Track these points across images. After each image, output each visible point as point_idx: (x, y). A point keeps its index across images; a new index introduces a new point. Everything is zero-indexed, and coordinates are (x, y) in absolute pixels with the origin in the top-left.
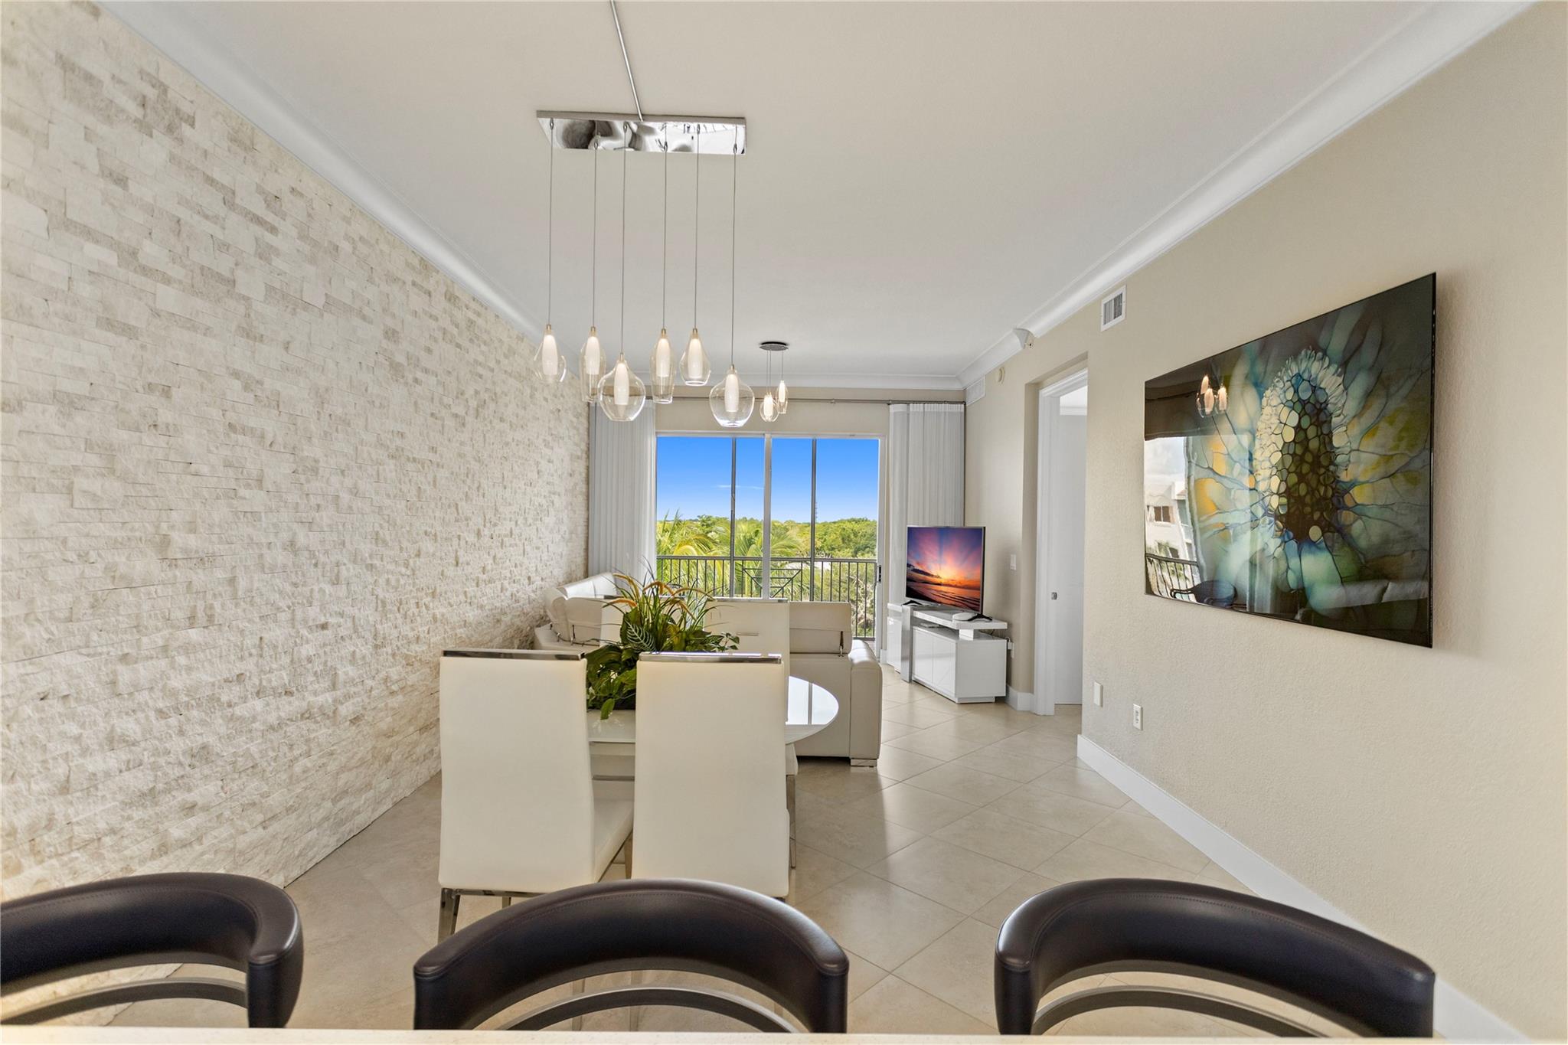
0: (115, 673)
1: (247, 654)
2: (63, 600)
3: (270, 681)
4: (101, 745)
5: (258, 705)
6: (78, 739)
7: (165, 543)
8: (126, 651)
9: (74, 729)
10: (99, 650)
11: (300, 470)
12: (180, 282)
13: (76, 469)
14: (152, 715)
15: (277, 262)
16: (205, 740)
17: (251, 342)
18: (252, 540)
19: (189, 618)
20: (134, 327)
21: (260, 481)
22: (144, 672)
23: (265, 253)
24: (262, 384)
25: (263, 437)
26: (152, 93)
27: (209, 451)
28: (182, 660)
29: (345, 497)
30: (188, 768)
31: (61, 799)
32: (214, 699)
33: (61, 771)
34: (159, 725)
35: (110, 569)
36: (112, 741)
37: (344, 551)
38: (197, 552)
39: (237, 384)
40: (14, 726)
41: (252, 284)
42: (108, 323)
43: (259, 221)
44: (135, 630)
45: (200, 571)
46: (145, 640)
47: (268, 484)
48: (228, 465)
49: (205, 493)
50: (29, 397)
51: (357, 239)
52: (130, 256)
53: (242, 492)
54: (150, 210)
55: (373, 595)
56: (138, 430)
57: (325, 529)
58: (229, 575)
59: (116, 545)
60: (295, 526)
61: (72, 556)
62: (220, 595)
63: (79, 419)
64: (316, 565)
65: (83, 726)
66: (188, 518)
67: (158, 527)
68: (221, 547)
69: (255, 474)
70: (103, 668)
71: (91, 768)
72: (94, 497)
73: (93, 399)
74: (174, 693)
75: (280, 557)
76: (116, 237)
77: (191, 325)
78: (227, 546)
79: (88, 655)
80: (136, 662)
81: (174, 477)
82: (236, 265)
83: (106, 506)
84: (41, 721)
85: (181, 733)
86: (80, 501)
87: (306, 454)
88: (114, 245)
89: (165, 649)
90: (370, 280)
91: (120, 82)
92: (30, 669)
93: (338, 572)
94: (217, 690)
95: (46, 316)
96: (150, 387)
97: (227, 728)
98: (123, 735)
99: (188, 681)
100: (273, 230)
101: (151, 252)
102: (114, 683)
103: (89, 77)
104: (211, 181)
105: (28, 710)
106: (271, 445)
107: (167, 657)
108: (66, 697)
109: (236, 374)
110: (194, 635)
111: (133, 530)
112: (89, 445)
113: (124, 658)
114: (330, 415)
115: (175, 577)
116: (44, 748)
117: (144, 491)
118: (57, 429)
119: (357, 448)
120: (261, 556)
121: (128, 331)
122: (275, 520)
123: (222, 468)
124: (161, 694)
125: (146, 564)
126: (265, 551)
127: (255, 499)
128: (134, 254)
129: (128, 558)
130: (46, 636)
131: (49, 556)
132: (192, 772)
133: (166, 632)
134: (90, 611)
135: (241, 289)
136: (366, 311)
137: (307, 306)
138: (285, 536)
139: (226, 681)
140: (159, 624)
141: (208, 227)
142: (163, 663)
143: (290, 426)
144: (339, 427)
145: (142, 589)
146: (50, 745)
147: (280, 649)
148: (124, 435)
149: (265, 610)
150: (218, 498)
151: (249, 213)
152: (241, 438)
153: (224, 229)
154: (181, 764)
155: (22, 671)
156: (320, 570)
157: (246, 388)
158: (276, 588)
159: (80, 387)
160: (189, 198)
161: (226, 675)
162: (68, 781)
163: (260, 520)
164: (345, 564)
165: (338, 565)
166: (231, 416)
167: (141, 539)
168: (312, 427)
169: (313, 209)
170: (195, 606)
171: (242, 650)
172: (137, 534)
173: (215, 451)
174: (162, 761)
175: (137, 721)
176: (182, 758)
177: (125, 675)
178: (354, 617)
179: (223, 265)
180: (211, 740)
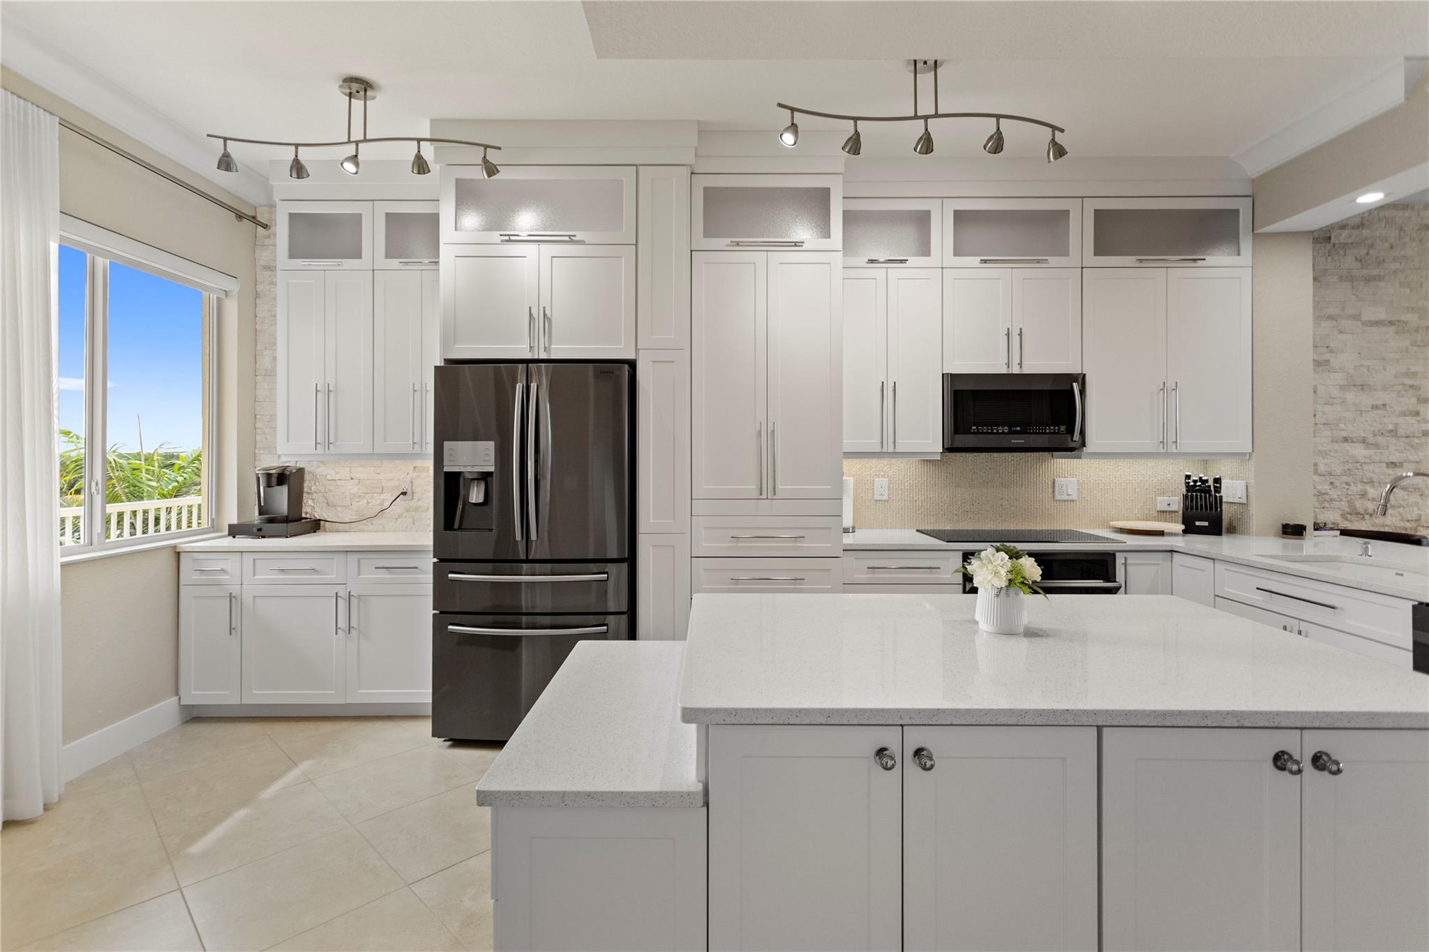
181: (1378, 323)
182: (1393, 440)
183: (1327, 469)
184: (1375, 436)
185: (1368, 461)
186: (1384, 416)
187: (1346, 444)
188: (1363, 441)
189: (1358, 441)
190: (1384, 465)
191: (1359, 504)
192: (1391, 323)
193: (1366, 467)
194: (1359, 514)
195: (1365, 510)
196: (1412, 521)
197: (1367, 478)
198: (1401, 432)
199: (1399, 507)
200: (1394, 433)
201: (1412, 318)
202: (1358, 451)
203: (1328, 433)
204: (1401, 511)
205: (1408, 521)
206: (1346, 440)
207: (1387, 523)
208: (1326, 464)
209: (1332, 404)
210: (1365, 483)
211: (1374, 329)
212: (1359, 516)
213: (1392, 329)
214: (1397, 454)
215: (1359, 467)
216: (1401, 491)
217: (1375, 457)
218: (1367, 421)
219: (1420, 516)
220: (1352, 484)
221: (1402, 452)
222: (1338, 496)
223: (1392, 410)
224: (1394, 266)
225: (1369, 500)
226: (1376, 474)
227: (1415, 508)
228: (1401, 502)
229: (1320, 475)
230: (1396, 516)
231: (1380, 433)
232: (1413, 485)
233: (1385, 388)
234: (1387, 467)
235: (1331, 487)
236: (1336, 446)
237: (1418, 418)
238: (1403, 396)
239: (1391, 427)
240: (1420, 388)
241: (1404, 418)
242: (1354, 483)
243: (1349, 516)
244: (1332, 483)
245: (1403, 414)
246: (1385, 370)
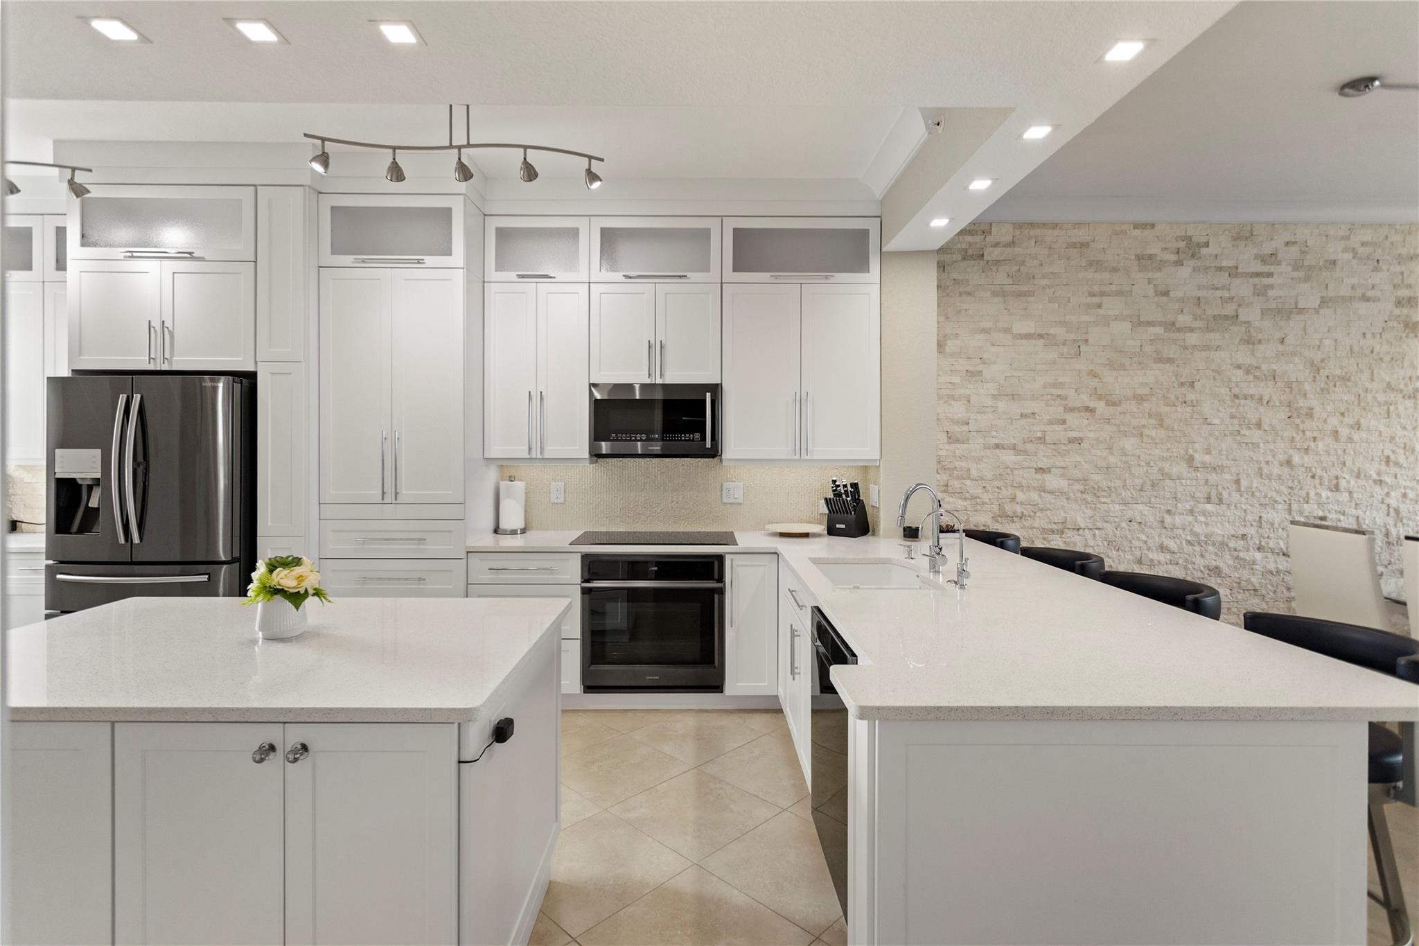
0: (1163, 517)
1: (1248, 524)
2: (1138, 482)
3: (1268, 544)
4: (1157, 548)
5: (1258, 556)
6: (1146, 542)
7: (1190, 460)
8: (1169, 508)
9: (1144, 538)
10: (1156, 505)
11: (1294, 415)
12: (1200, 328)
13: (1144, 426)
14: (1184, 542)
15: (1271, 293)
16: (1218, 564)
17: (1251, 346)
18: (1252, 458)
19: (1207, 498)
20: (1173, 358)
21: (1259, 425)
22: (1178, 520)
23: (1261, 292)
24: (1260, 368)
25: (1261, 399)
26: (1182, 244)
27: (1219, 411)
28: (1202, 519)
29: (1344, 432)
30: (1206, 575)
31: (1138, 566)
32: (1223, 545)
33: (1138, 553)
34: (1187, 548)
35: (1161, 470)
36: (1162, 548)
37: (1345, 469)
38: (1210, 464)
39: (1240, 372)
40: (1118, 529)
41: (1252, 314)
42: (1159, 359)
43: (1258, 275)
44: (1174, 500)
45: (1214, 475)
46: (1179, 505)
47: (1265, 427)
48: (1232, 417)
49: (1217, 433)
50: (1123, 399)
51: (1357, 246)
52: (1171, 326)
53: (1244, 431)
54: (1182, 300)
55: (1382, 503)
56: (1174, 405)
57: (1322, 453)
58: (1235, 478)
59: (1163, 459)
60: (1291, 452)
61: (1142, 463)
62: (1228, 488)
63: (1146, 405)
64: (1313, 477)
65: (1148, 537)
66: (1205, 447)
67: (1187, 451)
68: (1228, 462)
69: (1254, 421)
70: (1158, 514)
71: (1151, 556)
72: (1152, 438)
73: (1152, 395)
74: (1197, 534)
75: (1276, 470)
76: (1164, 320)
77: (1207, 348)
78: (1232, 462)
79: (1150, 507)
80: (1174, 515)
81: (1196, 426)
82: (1240, 305)
83: (1158, 441)
84: (1129, 530)
85: (1202, 556)
86: (1145, 439)
87: (1301, 404)
88: (1161, 324)
89: (1191, 511)
90: (1376, 270)
91: (1166, 249)
92: (1124, 508)
93: (1338, 483)
94: (1226, 539)
95: (1131, 364)
96: (1182, 384)
97: (1234, 563)
98: (1167, 547)
99: (1205, 530)
100: (1270, 275)
101: (1184, 320)
102: (1163, 522)
103: (1151, 256)
104: (1220, 269)
105: (1124, 525)
106: (1267, 403)
107: (1193, 516)
108: (1140, 523)
109: (1239, 367)
110: (1209, 507)
111: (1173, 453)
112: (1150, 415)
113: (1169, 512)
114: (1328, 376)
115: (1197, 476)
116: (1131, 542)
117: (1179, 434)
118: (1135, 410)
119: (1359, 396)
120: (1260, 469)
121: (1170, 361)
122: (1272, 448)
123: (1228, 419)
124: (1189, 533)
125: (1180, 468)
126: (1263, 465)
127: (1256, 435)
128: (1173, 324)
129: (1171, 465)
130: (1131, 495)
131: (1132, 463)
132: (1209, 578)
133: (1192, 503)
134: (1150, 488)
135: (1242, 318)
136: (1370, 293)
137: (1301, 311)
138: (1281, 457)
139: (1233, 536)
140: (1188, 499)
141: (1218, 293)
142: (1190, 518)
143: (1286, 390)
144: (1338, 384)
145: (1178, 481)
146: (1133, 542)
147: (1276, 525)
148: (1168, 409)
149: (1263, 501)
150: (1225, 435)
151: (1248, 273)
152: (1242, 402)
153: (1229, 290)
154: (1202, 572)
155: (1121, 508)
156: (1317, 481)
157: (1248, 372)
158: (1273, 489)
159: (1147, 391)
160: (1205, 284)
161: (1233, 533)
162: (1141, 559)
163: (1258, 447)
164: (1345, 478)
165: (1337, 478)
166: (1236, 391)
167: (1177, 457)
168: (1307, 386)
169: (1307, 247)
170: (1210, 492)
171: (1244, 521)
172: (1175, 454)
173: (1224, 410)
174: (1190, 566)
175: (1176, 543)
176: (1202, 569)
177: (1168, 519)
178: (1358, 517)
179: (1229, 309)
180: (1222, 565)
181: (1028, 336)
182: (1042, 447)
183: (979, 475)
184: (1025, 443)
185: (1017, 466)
186: (1033, 425)
187: (997, 451)
188: (1014, 447)
189: (1008, 448)
190: (1034, 470)
191: (1009, 508)
192: (1041, 336)
193: (1016, 472)
194: (1008, 516)
195: (1014, 513)
196: (1059, 523)
197: (1017, 483)
198: (1048, 439)
199: (1046, 510)
200: (1042, 440)
201: (1059, 332)
202: (1008, 457)
203: (981, 440)
204: (1049, 514)
205: (1055, 523)
206: (997, 446)
207: (1035, 526)
208: (978, 469)
209: (984, 413)
210: (1016, 487)
211: (1025, 342)
212: (1009, 518)
213: (1041, 342)
214: (1045, 460)
215: (1010, 472)
216: (1048, 494)
217: (1024, 463)
218: (1016, 429)
219: (1066, 517)
220: (1003, 488)
221: (1050, 458)
222: (990, 499)
223: (1041, 418)
224: (1045, 282)
225: (1017, 503)
226: (1025, 479)
227: (1062, 512)
228: (1048, 506)
229: (972, 480)
230: (1044, 519)
231: (1029, 440)
232: (1059, 489)
233: (1034, 398)
234: (1036, 473)
235: (984, 491)
236: (988, 452)
237: (1065, 426)
238: (1051, 406)
239: (1039, 435)
240: (1066, 399)
241: (1052, 426)
242: (1005, 487)
243: (999, 518)
244: (984, 487)
245: (1051, 422)
246: (1035, 381)
